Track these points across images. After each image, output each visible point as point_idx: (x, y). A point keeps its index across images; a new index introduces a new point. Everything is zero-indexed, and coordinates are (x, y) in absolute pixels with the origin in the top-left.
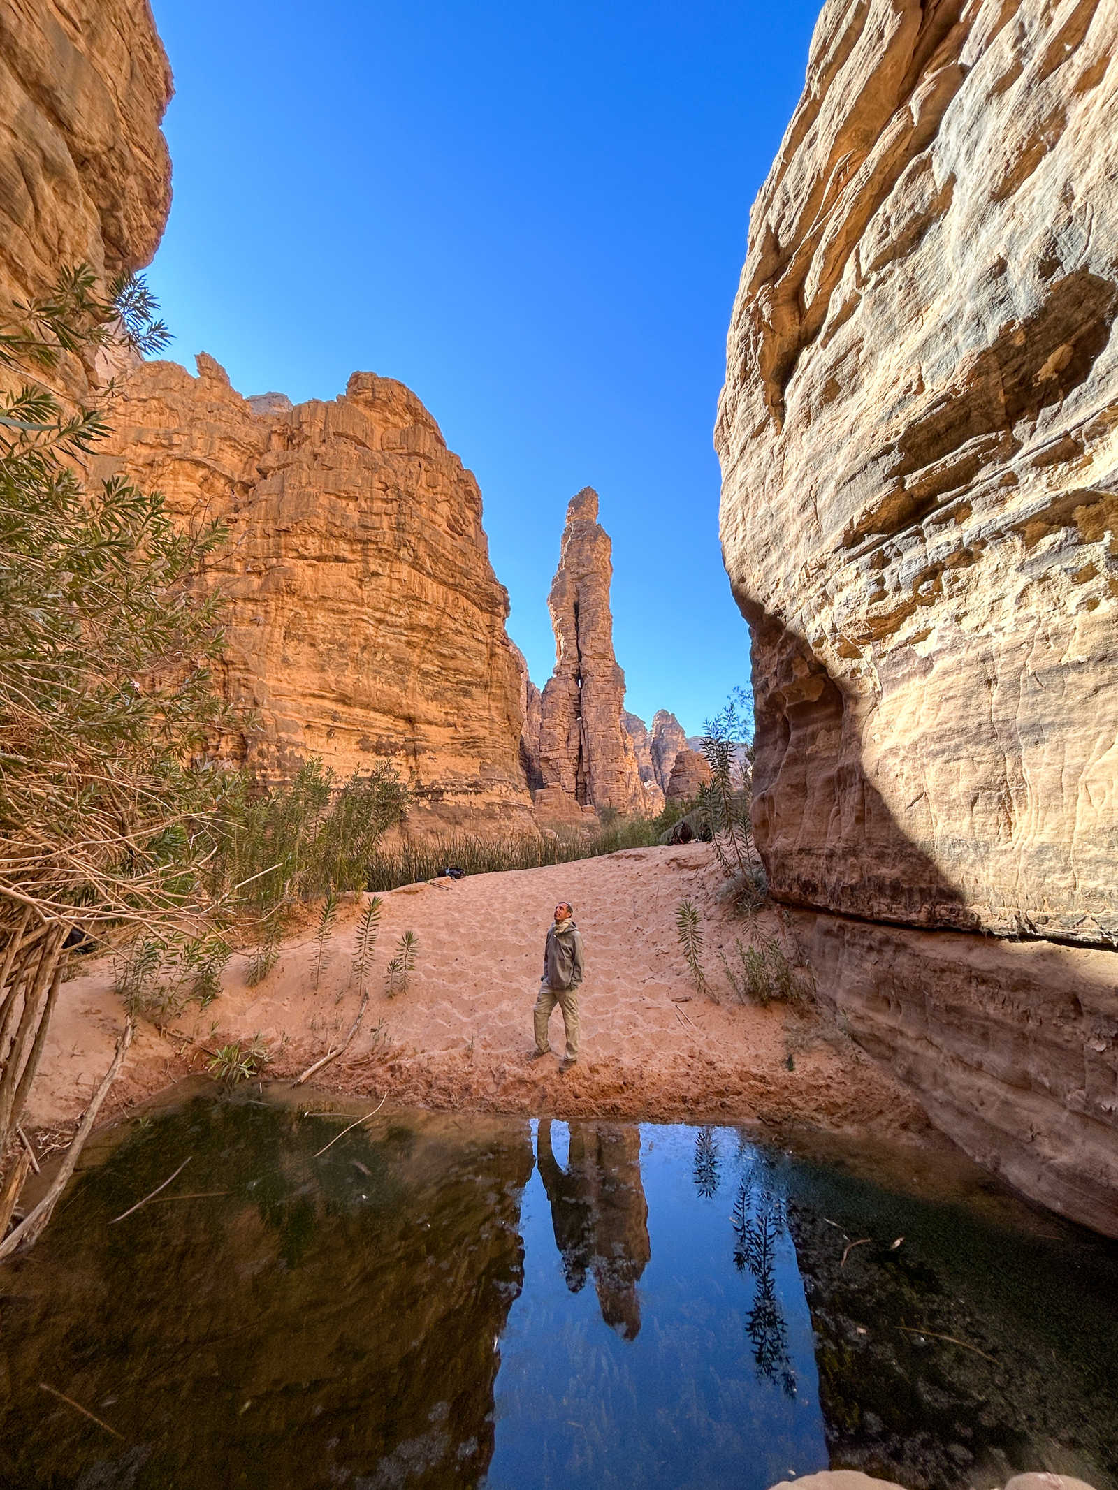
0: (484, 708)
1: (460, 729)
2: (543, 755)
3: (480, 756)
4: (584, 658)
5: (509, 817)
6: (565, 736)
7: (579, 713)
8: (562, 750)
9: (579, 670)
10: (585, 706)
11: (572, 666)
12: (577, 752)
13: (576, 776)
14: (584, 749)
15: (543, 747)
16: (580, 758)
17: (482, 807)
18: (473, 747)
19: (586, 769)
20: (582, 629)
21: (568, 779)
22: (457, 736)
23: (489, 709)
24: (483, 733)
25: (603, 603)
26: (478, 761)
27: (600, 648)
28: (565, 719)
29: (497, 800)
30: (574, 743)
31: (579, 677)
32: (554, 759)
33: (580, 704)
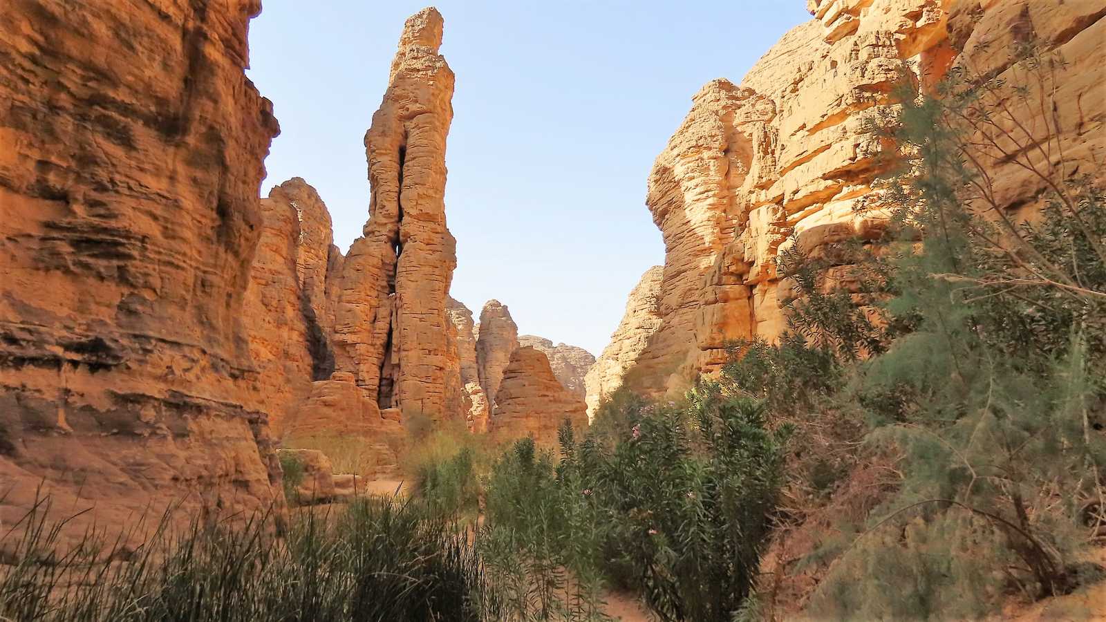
0: (157, 172)
1: (79, 209)
2: (338, 337)
3: (123, 277)
4: (406, 219)
5: (181, 435)
6: (371, 316)
7: (392, 288)
8: (366, 334)
9: (397, 233)
10: (401, 279)
11: (390, 226)
12: (384, 337)
13: (381, 368)
14: (395, 334)
15: (338, 327)
16: (388, 346)
17: (104, 405)
18: (108, 256)
19: (395, 360)
20: (406, 181)
21: (369, 372)
22: (64, 221)
23: (172, 178)
24: (143, 225)
25: (437, 152)
26: (113, 293)
27: (428, 207)
28: (374, 293)
29: (155, 389)
30: (382, 325)
31: (397, 242)
32: (354, 345)
33: (394, 276)
